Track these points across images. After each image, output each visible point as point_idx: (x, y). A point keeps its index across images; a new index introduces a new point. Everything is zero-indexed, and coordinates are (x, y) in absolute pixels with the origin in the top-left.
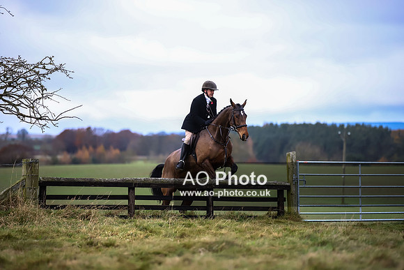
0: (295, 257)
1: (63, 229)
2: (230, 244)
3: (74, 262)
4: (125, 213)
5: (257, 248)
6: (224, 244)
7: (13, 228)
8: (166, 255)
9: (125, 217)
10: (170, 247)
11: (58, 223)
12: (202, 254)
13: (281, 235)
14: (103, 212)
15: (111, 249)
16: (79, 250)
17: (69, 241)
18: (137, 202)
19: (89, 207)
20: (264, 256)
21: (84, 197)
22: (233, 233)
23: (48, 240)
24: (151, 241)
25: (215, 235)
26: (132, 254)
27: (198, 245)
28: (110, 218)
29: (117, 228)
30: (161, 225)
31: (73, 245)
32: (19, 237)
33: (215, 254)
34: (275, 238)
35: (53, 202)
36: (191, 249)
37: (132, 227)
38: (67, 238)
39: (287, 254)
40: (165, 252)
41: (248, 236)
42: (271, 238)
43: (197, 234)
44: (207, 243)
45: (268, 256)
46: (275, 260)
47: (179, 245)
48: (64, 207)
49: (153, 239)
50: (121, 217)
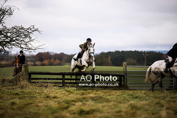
0: (125, 103)
1: (37, 91)
2: (101, 97)
3: (41, 104)
4: (61, 85)
5: (111, 99)
6: (98, 98)
7: (18, 90)
8: (76, 102)
9: (61, 87)
10: (78, 99)
11: (36, 89)
12: (90, 101)
13: (120, 94)
14: (53, 85)
15: (55, 99)
16: (43, 99)
17: (40, 96)
18: (66, 81)
19: (47, 83)
20: (113, 102)
21: (46, 79)
22: (102, 93)
23: (32, 95)
24: (70, 96)
25: (95, 94)
26: (63, 101)
27: (88, 98)
28: (55, 87)
29: (58, 91)
30: (75, 90)
31: (41, 97)
32: (21, 94)
33: (95, 101)
34: (118, 95)
35: (34, 81)
36: (86, 99)
37: (63, 90)
38: (39, 95)
39: (123, 102)
40: (76, 101)
41: (108, 94)
42: (117, 95)
43: (88, 94)
44: (92, 97)
45: (115, 102)
46: (118, 104)
47: (81, 98)
48: (38, 82)
49: (72, 95)
50: (60, 87)
